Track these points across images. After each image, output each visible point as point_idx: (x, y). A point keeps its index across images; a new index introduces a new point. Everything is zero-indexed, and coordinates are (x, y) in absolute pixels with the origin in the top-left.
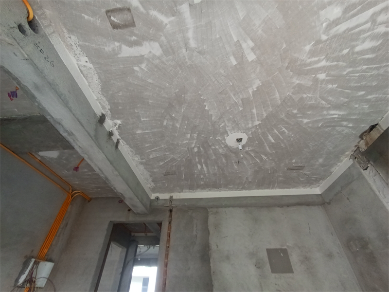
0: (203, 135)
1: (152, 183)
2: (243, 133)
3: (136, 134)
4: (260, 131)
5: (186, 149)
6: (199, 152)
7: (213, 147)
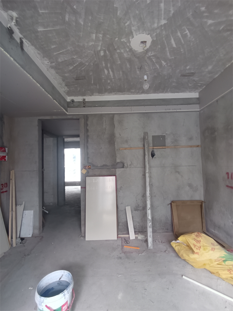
0: (108, 36)
1: (66, 88)
2: (148, 35)
3: (38, 32)
4: (164, 32)
5: (93, 52)
6: (105, 56)
7: (118, 51)
